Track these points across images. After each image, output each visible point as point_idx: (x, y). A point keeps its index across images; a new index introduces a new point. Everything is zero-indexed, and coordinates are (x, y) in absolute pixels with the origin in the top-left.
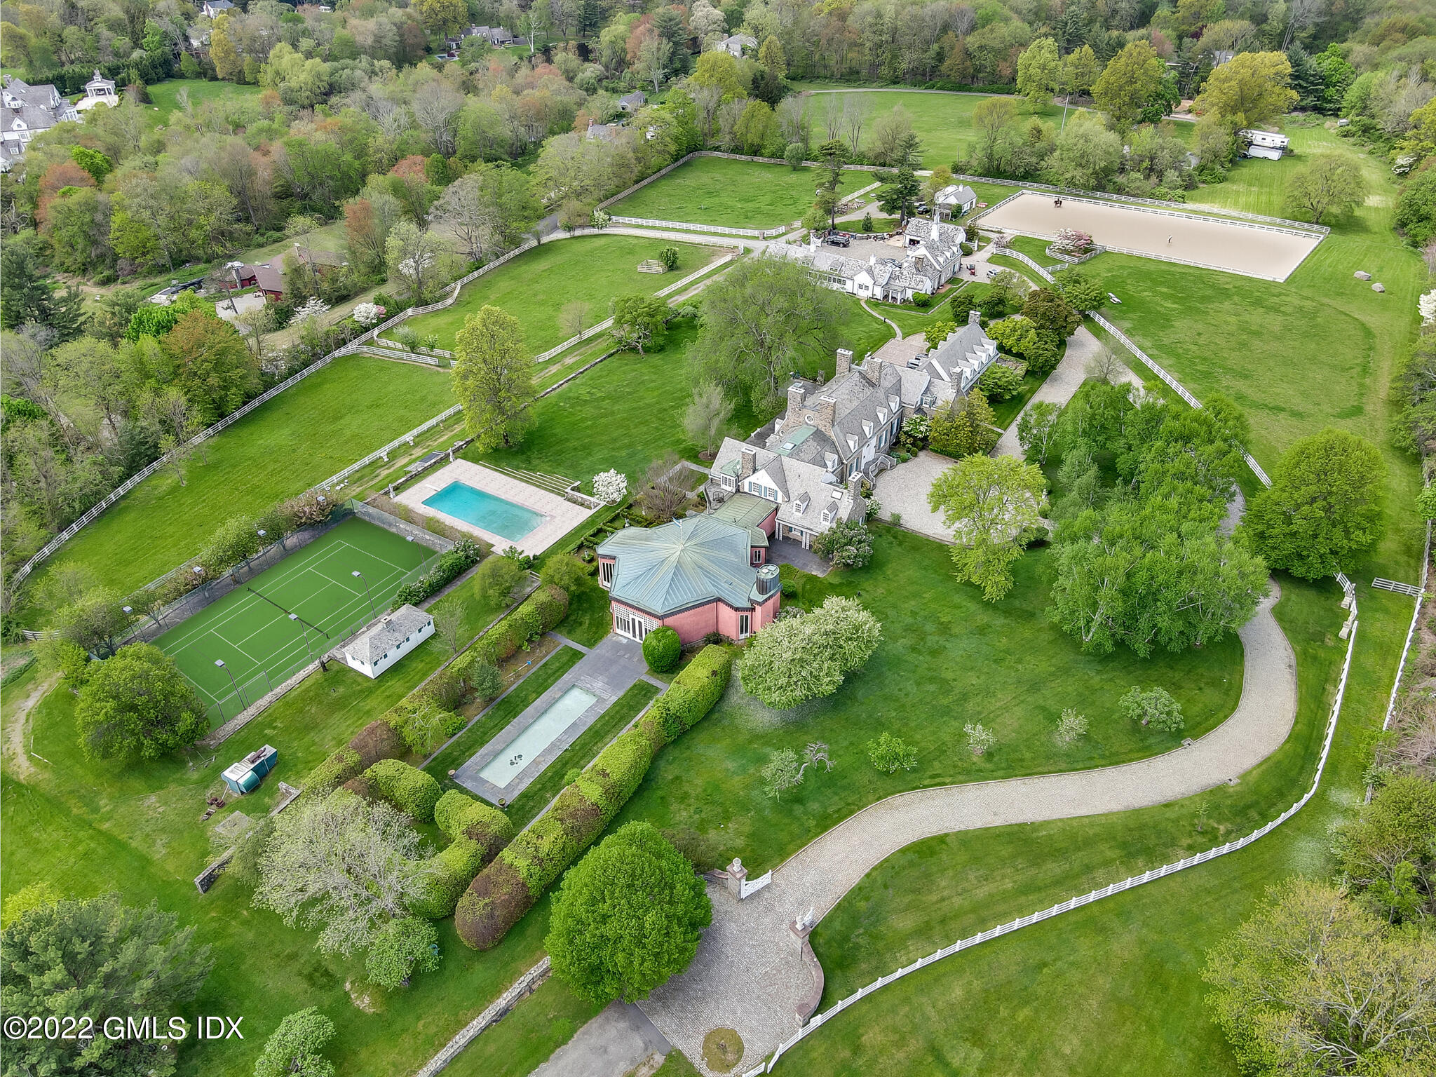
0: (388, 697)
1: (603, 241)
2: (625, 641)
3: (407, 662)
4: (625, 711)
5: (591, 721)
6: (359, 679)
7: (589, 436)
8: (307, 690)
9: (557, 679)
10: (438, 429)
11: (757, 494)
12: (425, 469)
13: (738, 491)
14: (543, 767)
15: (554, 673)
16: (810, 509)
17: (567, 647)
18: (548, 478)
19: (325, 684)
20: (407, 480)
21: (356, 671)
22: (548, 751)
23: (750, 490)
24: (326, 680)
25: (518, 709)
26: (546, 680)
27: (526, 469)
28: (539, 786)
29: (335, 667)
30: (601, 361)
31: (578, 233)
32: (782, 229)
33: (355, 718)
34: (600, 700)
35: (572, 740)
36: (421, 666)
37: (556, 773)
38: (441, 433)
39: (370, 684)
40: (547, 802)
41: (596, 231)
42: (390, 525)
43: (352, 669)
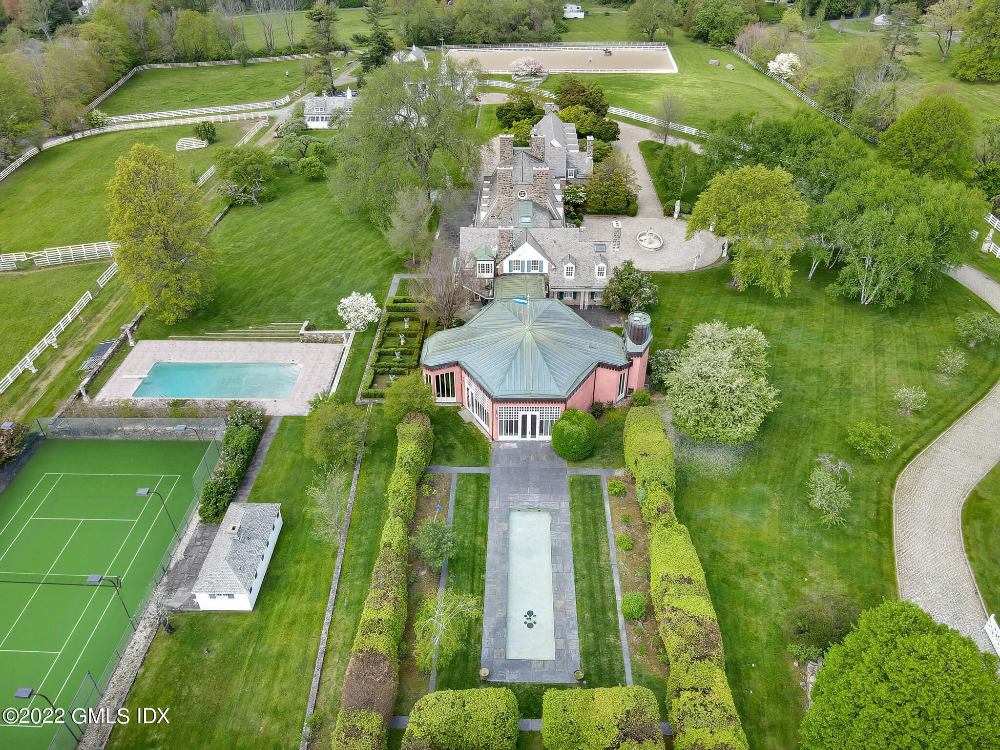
0: (293, 623)
1: (111, 138)
2: (515, 446)
3: (278, 572)
4: (589, 512)
5: (567, 537)
6: (232, 620)
7: (274, 281)
8: (165, 668)
9: (486, 511)
10: (77, 323)
11: (519, 272)
12: (106, 362)
13: (496, 275)
14: (573, 611)
15: (477, 506)
16: (580, 270)
17: (461, 476)
18: (265, 329)
19: (186, 648)
20: (91, 380)
21: (216, 613)
22: (558, 591)
23: (510, 270)
24: (182, 643)
25: (477, 561)
26: (476, 517)
27: (231, 328)
28: (591, 635)
29: (183, 622)
30: (220, 219)
31: (78, 136)
32: (288, 99)
33: (270, 673)
34: (554, 513)
35: (570, 566)
36: (302, 568)
37: (593, 610)
38: (86, 327)
39: (254, 619)
40: (618, 648)
41: (97, 131)
42: (109, 431)
43: (209, 614)
